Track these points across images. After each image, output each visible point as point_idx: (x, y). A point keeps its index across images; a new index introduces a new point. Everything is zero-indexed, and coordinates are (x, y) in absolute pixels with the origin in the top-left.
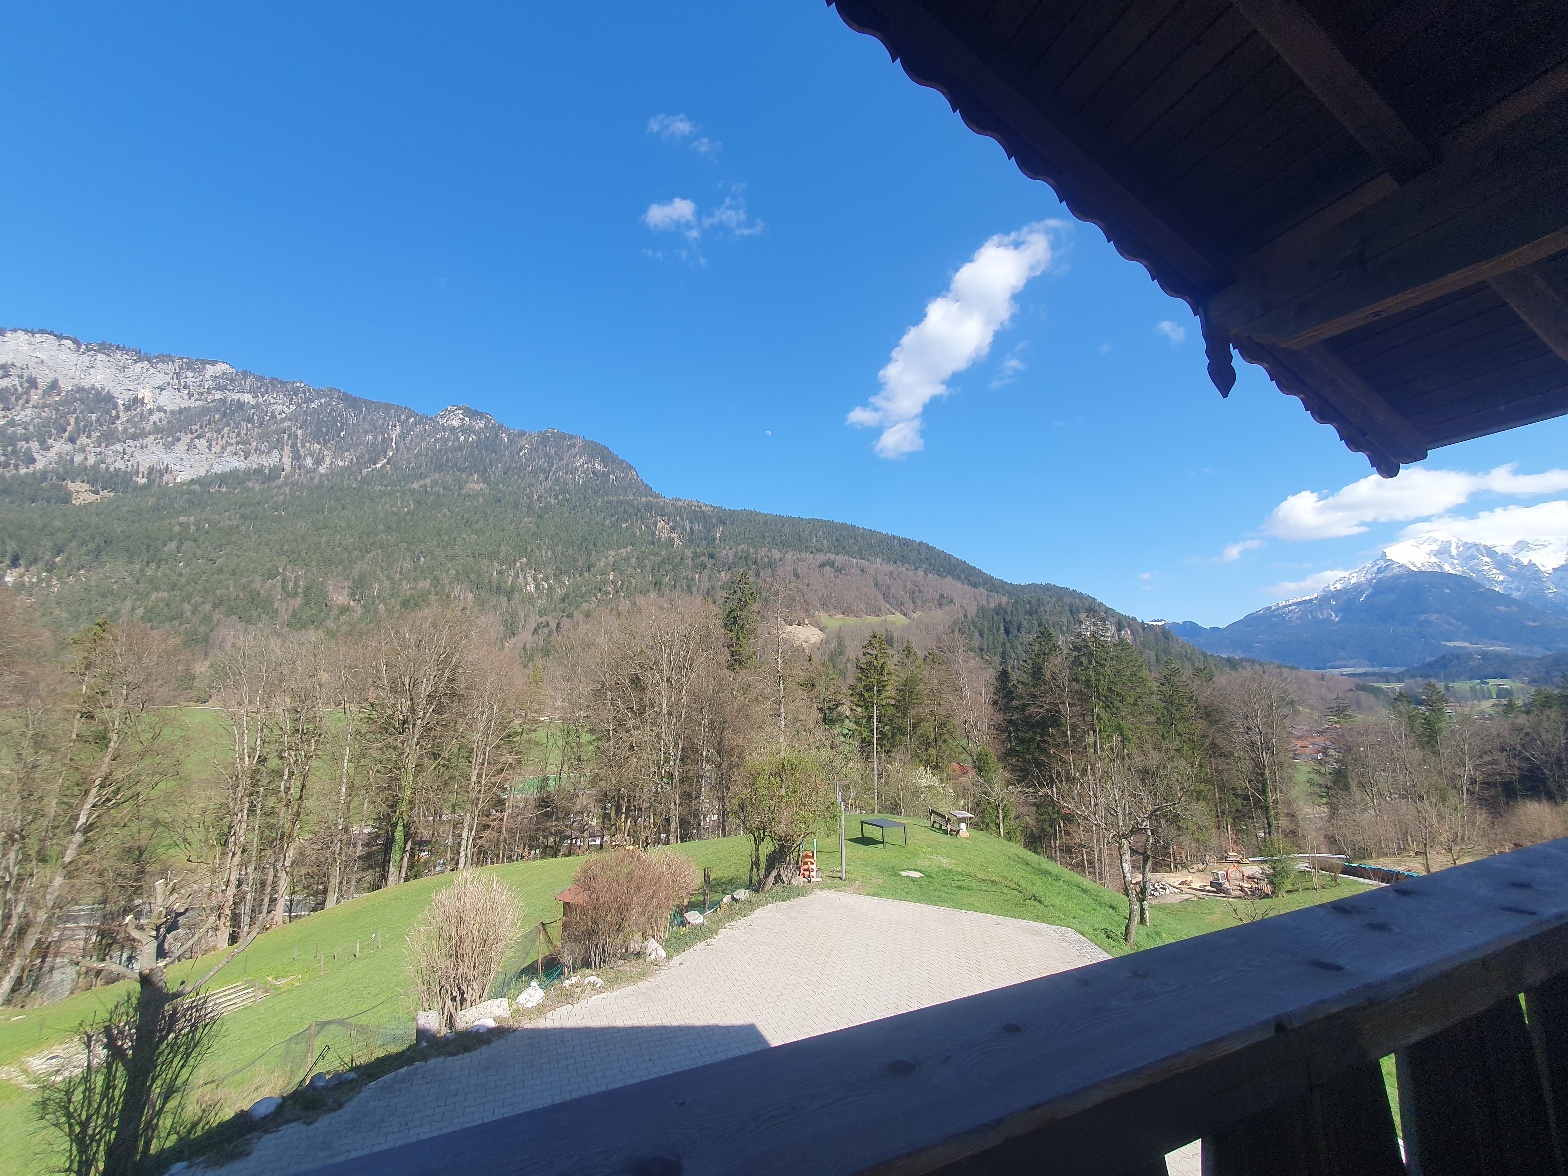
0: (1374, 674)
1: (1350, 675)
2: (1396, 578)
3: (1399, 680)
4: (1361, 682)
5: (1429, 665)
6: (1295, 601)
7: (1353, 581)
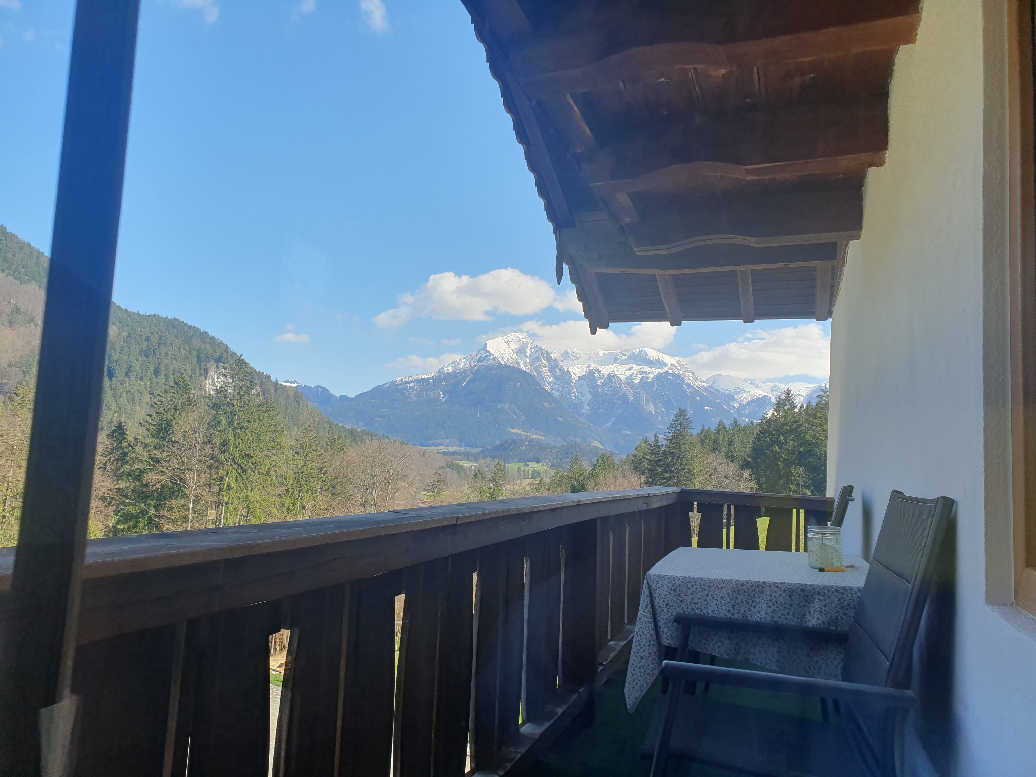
0: (460, 453)
1: (445, 453)
2: (489, 368)
3: (476, 460)
4: (450, 460)
5: (497, 448)
6: (416, 378)
7: (461, 365)
